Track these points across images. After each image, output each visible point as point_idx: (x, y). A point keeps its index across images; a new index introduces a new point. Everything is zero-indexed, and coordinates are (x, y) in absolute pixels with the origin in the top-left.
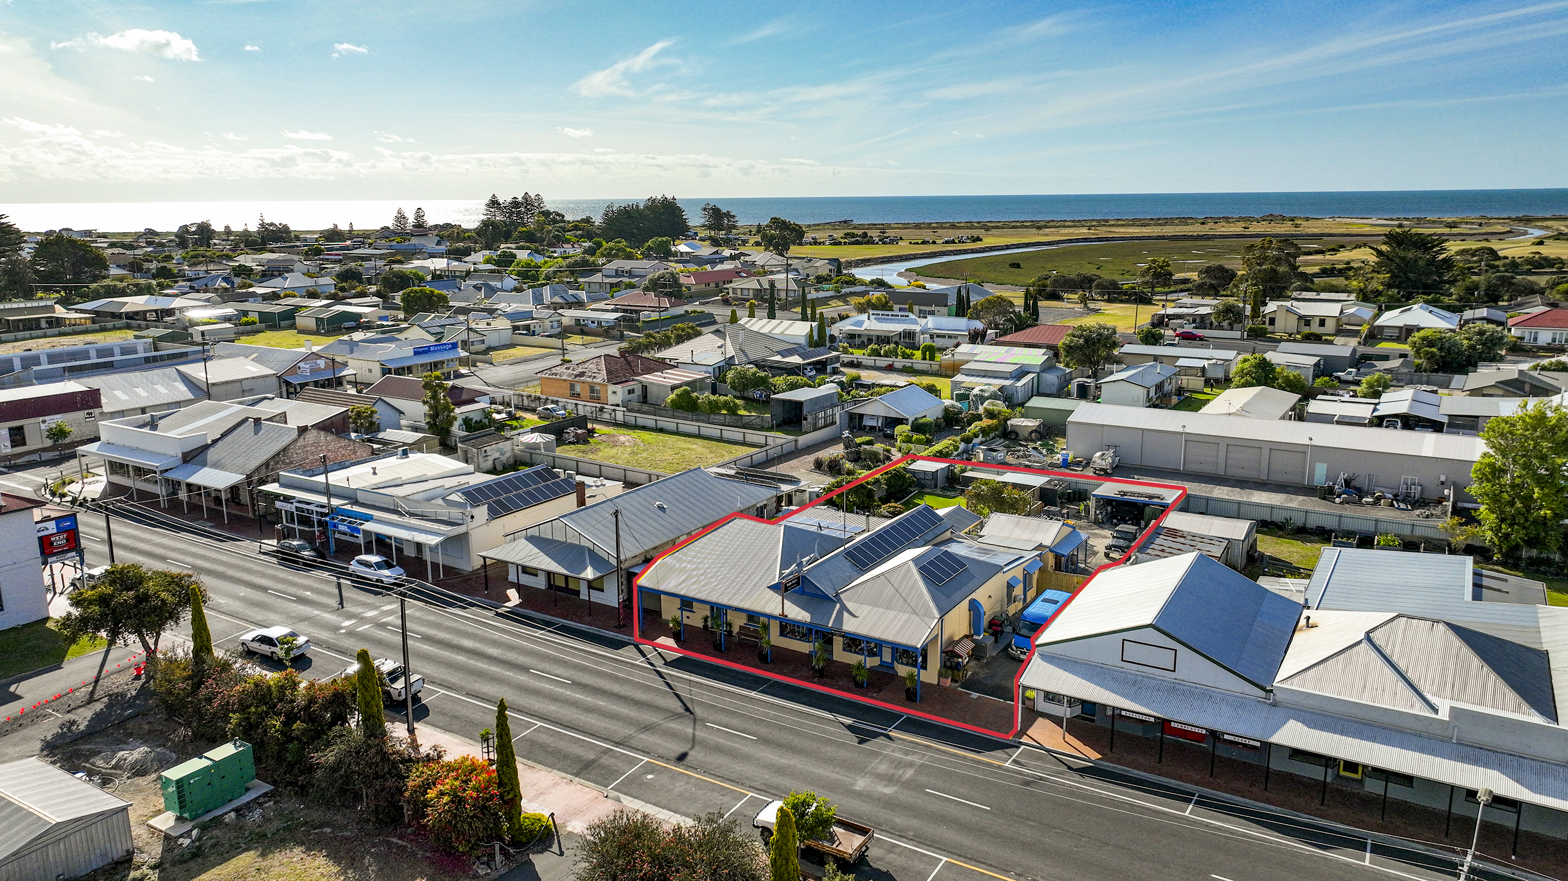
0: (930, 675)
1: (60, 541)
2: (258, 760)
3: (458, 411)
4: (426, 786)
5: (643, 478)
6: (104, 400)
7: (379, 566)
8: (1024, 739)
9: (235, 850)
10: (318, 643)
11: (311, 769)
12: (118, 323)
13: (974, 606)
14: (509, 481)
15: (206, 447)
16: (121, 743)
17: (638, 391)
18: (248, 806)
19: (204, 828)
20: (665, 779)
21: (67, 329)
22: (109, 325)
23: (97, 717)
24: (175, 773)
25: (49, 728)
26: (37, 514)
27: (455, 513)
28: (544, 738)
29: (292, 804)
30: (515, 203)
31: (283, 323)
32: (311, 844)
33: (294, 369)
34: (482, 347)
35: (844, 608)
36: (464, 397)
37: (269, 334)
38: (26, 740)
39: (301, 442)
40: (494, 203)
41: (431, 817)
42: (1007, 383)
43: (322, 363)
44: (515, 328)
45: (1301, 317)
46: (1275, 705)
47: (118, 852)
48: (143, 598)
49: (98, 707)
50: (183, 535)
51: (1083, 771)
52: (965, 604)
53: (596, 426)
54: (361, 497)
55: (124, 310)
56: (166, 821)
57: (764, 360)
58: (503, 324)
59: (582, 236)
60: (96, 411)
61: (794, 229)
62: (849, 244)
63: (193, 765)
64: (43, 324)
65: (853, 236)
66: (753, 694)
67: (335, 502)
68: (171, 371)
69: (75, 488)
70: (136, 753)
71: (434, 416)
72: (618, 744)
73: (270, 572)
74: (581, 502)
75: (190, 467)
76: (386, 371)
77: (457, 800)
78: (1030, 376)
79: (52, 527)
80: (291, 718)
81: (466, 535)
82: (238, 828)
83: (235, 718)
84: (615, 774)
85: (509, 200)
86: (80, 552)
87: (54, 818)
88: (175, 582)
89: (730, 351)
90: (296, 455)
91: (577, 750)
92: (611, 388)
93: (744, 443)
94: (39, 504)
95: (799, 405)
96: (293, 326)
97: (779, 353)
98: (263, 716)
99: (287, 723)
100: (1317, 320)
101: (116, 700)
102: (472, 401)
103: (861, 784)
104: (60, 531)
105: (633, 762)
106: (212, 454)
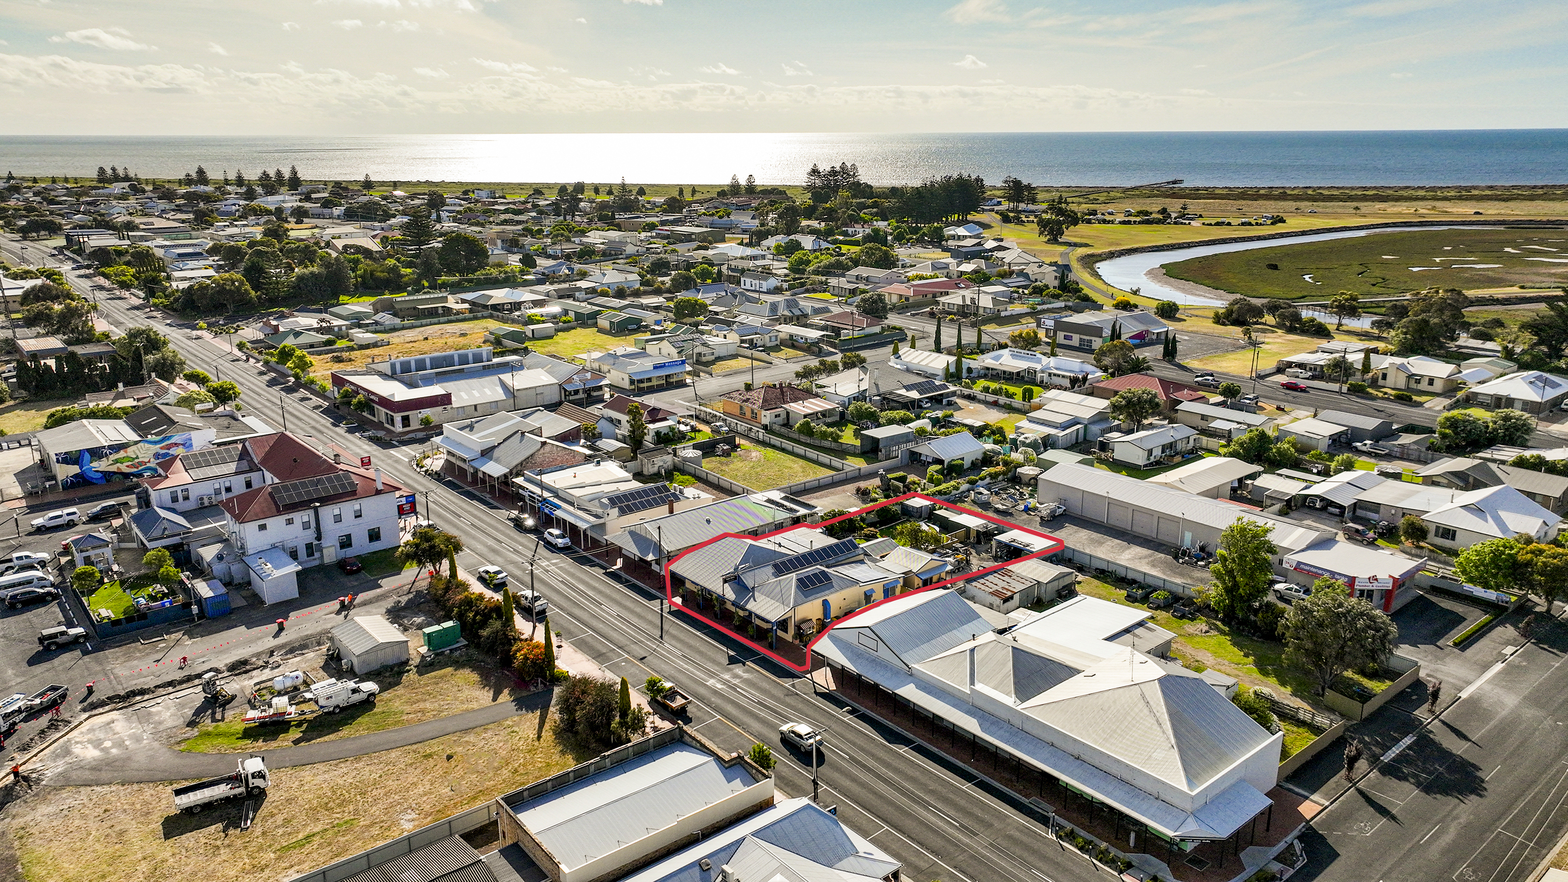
0: (789, 637)
1: (407, 507)
2: (462, 631)
3: (651, 426)
4: (519, 650)
5: (740, 490)
6: (453, 399)
7: (558, 537)
8: (808, 676)
9: (445, 666)
10: (513, 577)
11: (480, 637)
12: (486, 313)
13: (825, 603)
14: (651, 489)
15: (494, 447)
16: (416, 614)
17: (783, 416)
18: (456, 649)
19: (437, 655)
20: (629, 666)
21: (453, 318)
22: (479, 314)
23: (409, 600)
24: (427, 630)
25: (389, 603)
26: (398, 494)
27: (599, 511)
28: (589, 640)
29: (472, 651)
30: (833, 172)
31: (590, 322)
32: (474, 669)
33: (570, 380)
34: (713, 358)
35: (753, 596)
36: (660, 417)
37: (579, 330)
38: (380, 606)
39: (542, 451)
40: (815, 172)
41: (516, 664)
42: (1053, 431)
43: (589, 375)
44: (742, 341)
45: (1411, 376)
46: (911, 675)
47: (404, 659)
48: (433, 547)
49: (411, 596)
50: (475, 503)
51: (823, 695)
52: (820, 601)
53: (743, 442)
54: (561, 494)
55: (492, 302)
56: (424, 650)
57: (891, 393)
58: (733, 338)
59: (876, 214)
60: (449, 407)
61: (1069, 216)
62: (1140, 223)
63: (436, 628)
64: (440, 311)
65: (1147, 213)
66: (698, 633)
67: (546, 494)
68: (495, 378)
69: (428, 462)
70: (418, 620)
71: (633, 432)
72: (620, 648)
73: (508, 532)
74: (671, 511)
75: (484, 459)
76: (632, 382)
77: (526, 658)
78: (1079, 426)
79: (404, 500)
80: (477, 613)
81: (604, 524)
82: (449, 657)
83: (456, 610)
84: (609, 660)
85: (828, 169)
86: (416, 513)
87: (381, 641)
88: (449, 540)
89: (864, 386)
90: (538, 459)
91: (599, 647)
92: (764, 412)
93: (830, 467)
94: (399, 489)
95: (876, 441)
96: (595, 325)
97: (905, 387)
98: (466, 611)
99: (475, 616)
100: (1427, 379)
101: (419, 593)
102: (665, 419)
103: (711, 682)
104: (407, 502)
105: (620, 655)
106: (496, 453)
